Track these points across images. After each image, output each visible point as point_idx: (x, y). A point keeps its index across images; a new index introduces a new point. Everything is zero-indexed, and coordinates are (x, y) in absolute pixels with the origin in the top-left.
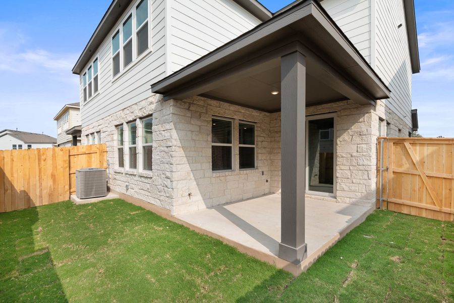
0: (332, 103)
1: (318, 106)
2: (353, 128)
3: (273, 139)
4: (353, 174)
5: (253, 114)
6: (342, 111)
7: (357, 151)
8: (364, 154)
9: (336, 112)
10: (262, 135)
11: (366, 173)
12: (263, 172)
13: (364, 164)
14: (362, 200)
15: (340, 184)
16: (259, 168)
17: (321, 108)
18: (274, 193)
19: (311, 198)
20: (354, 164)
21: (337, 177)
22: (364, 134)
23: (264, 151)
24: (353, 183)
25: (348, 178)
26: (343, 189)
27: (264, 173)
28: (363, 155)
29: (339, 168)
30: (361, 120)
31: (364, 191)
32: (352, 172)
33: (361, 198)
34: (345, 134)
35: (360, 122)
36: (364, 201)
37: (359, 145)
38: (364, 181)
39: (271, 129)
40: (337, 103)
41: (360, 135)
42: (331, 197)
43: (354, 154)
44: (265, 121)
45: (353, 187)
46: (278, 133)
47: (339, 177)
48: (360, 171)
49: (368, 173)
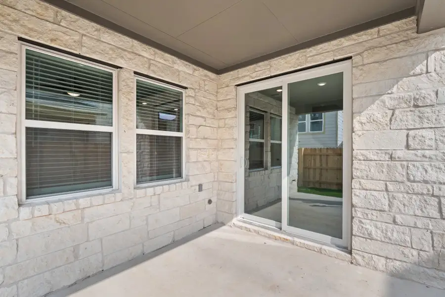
0: (343, 40)
1: (308, 50)
2: (395, 89)
3: (222, 123)
4: (395, 202)
5: (176, 67)
6: (365, 54)
7: (408, 147)
8: (427, 153)
9: (350, 58)
10: (198, 114)
11: (434, 202)
12: (200, 186)
13: (427, 178)
14: (422, 269)
15: (360, 222)
16: (191, 178)
17: (314, 52)
18: (223, 224)
19: (293, 243)
20: (399, 178)
21: (352, 206)
22: (429, 102)
23: (203, 144)
24: (395, 222)
25: (384, 211)
26: (370, 234)
27: (203, 188)
28: (424, 156)
29: (357, 186)
30: (418, 70)
31: (427, 247)
32: (394, 198)
33: (418, 264)
34: (374, 107)
35: (415, 75)
36: (430, 272)
37: (412, 133)
38: (427, 221)
39: (219, 104)
40: (354, 36)
41: (416, 106)
42: (338, 246)
43: (401, 153)
44: (206, 88)
45: (395, 234)
46: (229, 112)
47: (359, 205)
48: (414, 197)
49: (440, 203)
